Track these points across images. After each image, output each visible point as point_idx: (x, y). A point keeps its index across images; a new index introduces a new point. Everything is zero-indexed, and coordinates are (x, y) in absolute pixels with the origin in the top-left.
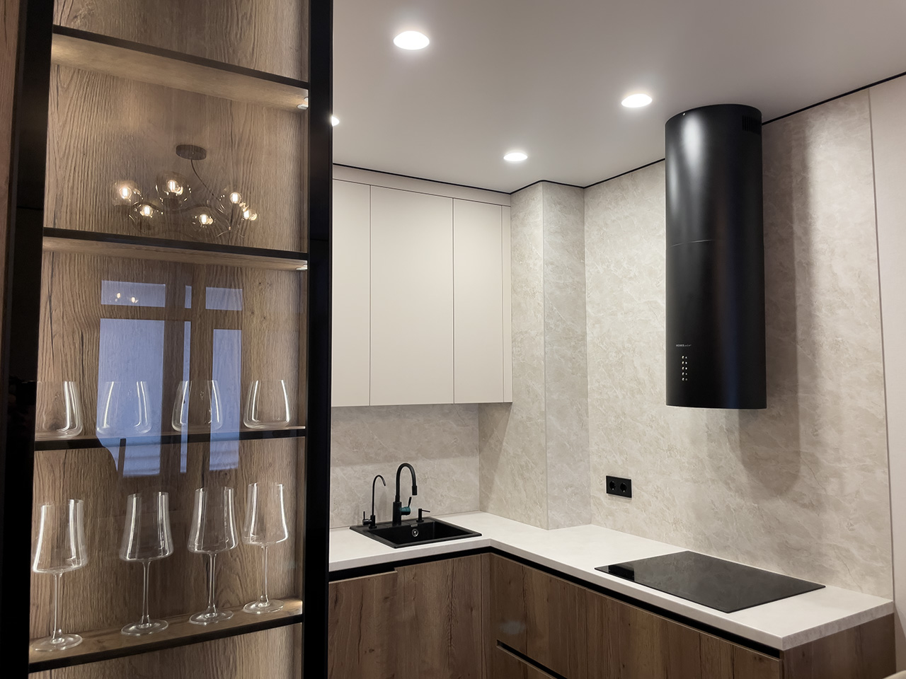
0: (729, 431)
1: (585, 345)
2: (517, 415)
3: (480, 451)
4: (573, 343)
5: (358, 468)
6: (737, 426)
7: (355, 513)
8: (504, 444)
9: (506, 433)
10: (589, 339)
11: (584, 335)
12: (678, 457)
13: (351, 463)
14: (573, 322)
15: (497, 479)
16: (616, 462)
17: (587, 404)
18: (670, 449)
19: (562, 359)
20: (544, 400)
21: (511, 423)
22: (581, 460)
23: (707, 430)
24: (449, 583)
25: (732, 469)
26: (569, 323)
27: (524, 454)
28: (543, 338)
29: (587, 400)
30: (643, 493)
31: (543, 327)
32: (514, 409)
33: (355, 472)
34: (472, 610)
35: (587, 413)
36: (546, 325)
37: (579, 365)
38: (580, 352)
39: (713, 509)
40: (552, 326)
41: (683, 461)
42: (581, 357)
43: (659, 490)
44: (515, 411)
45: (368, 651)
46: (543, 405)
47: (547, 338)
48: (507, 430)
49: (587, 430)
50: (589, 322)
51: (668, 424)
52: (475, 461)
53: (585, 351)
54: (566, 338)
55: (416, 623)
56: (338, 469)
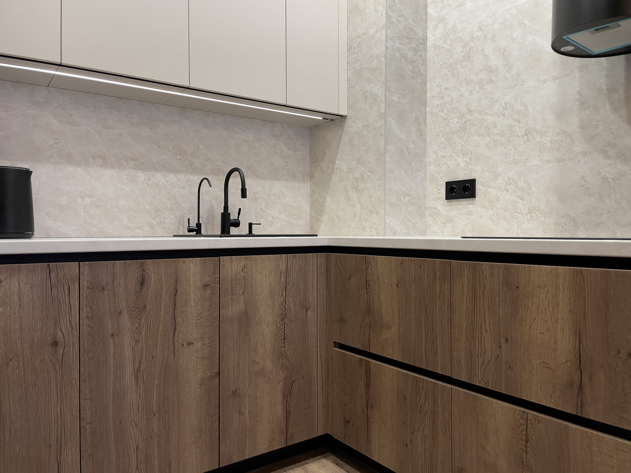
0: (611, 90)
1: (425, 50)
2: (351, 127)
3: (311, 177)
4: (414, 45)
5: (182, 176)
6: (623, 81)
7: (179, 224)
8: (337, 162)
9: (340, 151)
10: (429, 43)
11: (425, 39)
12: (539, 139)
13: (174, 171)
14: (415, 22)
15: (329, 201)
16: (458, 165)
17: (426, 113)
18: (527, 133)
19: (403, 60)
20: (384, 101)
21: (345, 138)
22: (418, 171)
23: (578, 97)
24: (283, 279)
25: (613, 133)
26: (411, 22)
27: (359, 165)
28: (384, 32)
29: (425, 109)
30: (489, 190)
31: (385, 20)
32: (348, 122)
33: (179, 180)
34: (307, 311)
35: (425, 123)
36: (388, 17)
37: (419, 71)
38: (420, 56)
39: (583, 186)
40: (395, 21)
41: (545, 141)
42: (422, 62)
43: (511, 181)
44: (349, 124)
45: (185, 344)
46: (383, 106)
47: (388, 32)
48: (341, 147)
49: (425, 140)
50: (430, 26)
51: (526, 106)
52: (305, 187)
53: (426, 56)
54: (408, 38)
55: (246, 319)
56: (159, 175)
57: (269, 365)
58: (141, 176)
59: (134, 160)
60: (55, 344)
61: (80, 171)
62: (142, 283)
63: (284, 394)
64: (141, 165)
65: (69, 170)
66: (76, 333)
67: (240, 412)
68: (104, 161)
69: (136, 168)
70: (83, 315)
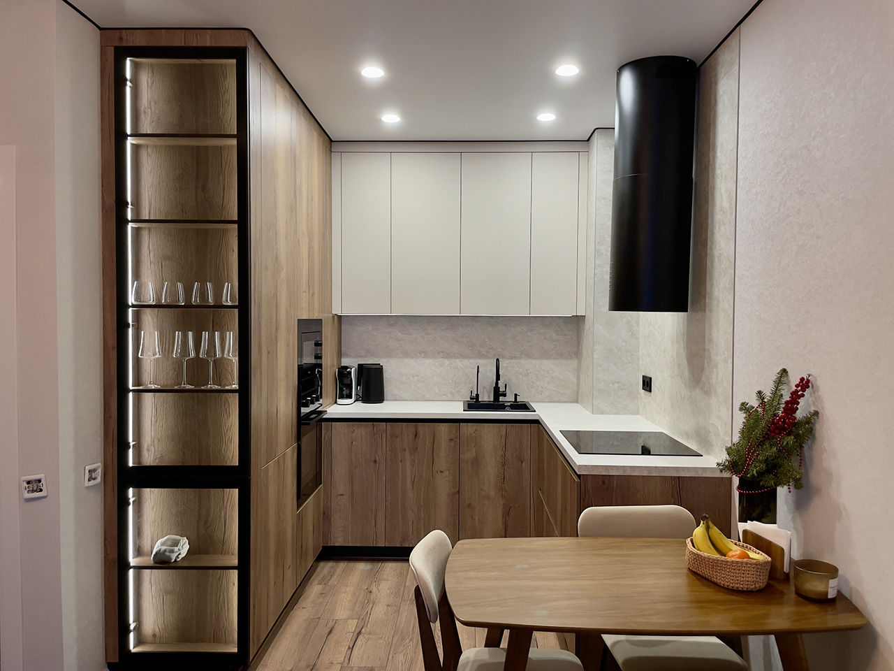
3: (577, 355)
5: (472, 361)
6: (686, 329)
8: (583, 349)
9: (583, 341)
12: (667, 357)
13: (468, 357)
15: (581, 377)
16: (647, 364)
18: (664, 351)
20: (593, 313)
21: (585, 333)
22: (630, 363)
24: (503, 440)
27: (587, 356)
30: (655, 388)
32: (586, 321)
34: (522, 462)
35: (638, 324)
36: (597, 251)
39: (677, 399)
40: (604, 251)
41: (668, 360)
43: (660, 385)
44: (586, 324)
45: (439, 472)
46: (592, 317)
47: (597, 262)
49: (637, 338)
51: (664, 330)
52: (574, 363)
55: (476, 462)
56: (457, 361)
57: (492, 493)
58: (447, 362)
59: (443, 352)
60: (375, 461)
61: (412, 362)
62: (416, 435)
63: (503, 514)
64: (448, 355)
65: (407, 361)
66: (384, 458)
67: (472, 518)
68: (426, 355)
69: (444, 357)
70: (388, 449)
